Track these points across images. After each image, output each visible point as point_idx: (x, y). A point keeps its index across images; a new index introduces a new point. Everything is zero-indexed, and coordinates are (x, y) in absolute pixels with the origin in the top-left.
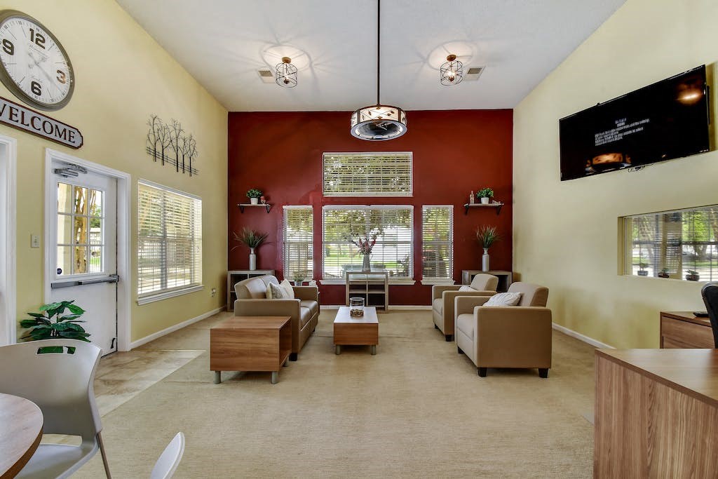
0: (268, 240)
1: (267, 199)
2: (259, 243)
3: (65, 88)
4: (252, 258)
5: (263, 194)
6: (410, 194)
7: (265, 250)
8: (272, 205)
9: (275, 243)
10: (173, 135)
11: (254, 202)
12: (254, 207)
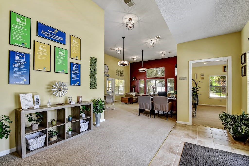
0: (137, 86)
1: (136, 79)
2: (135, 87)
3: (108, 70)
4: (134, 90)
5: (136, 78)
6: (164, 76)
7: (136, 88)
8: (137, 80)
9: (137, 87)
10: (120, 71)
11: (134, 79)
12: (134, 80)
